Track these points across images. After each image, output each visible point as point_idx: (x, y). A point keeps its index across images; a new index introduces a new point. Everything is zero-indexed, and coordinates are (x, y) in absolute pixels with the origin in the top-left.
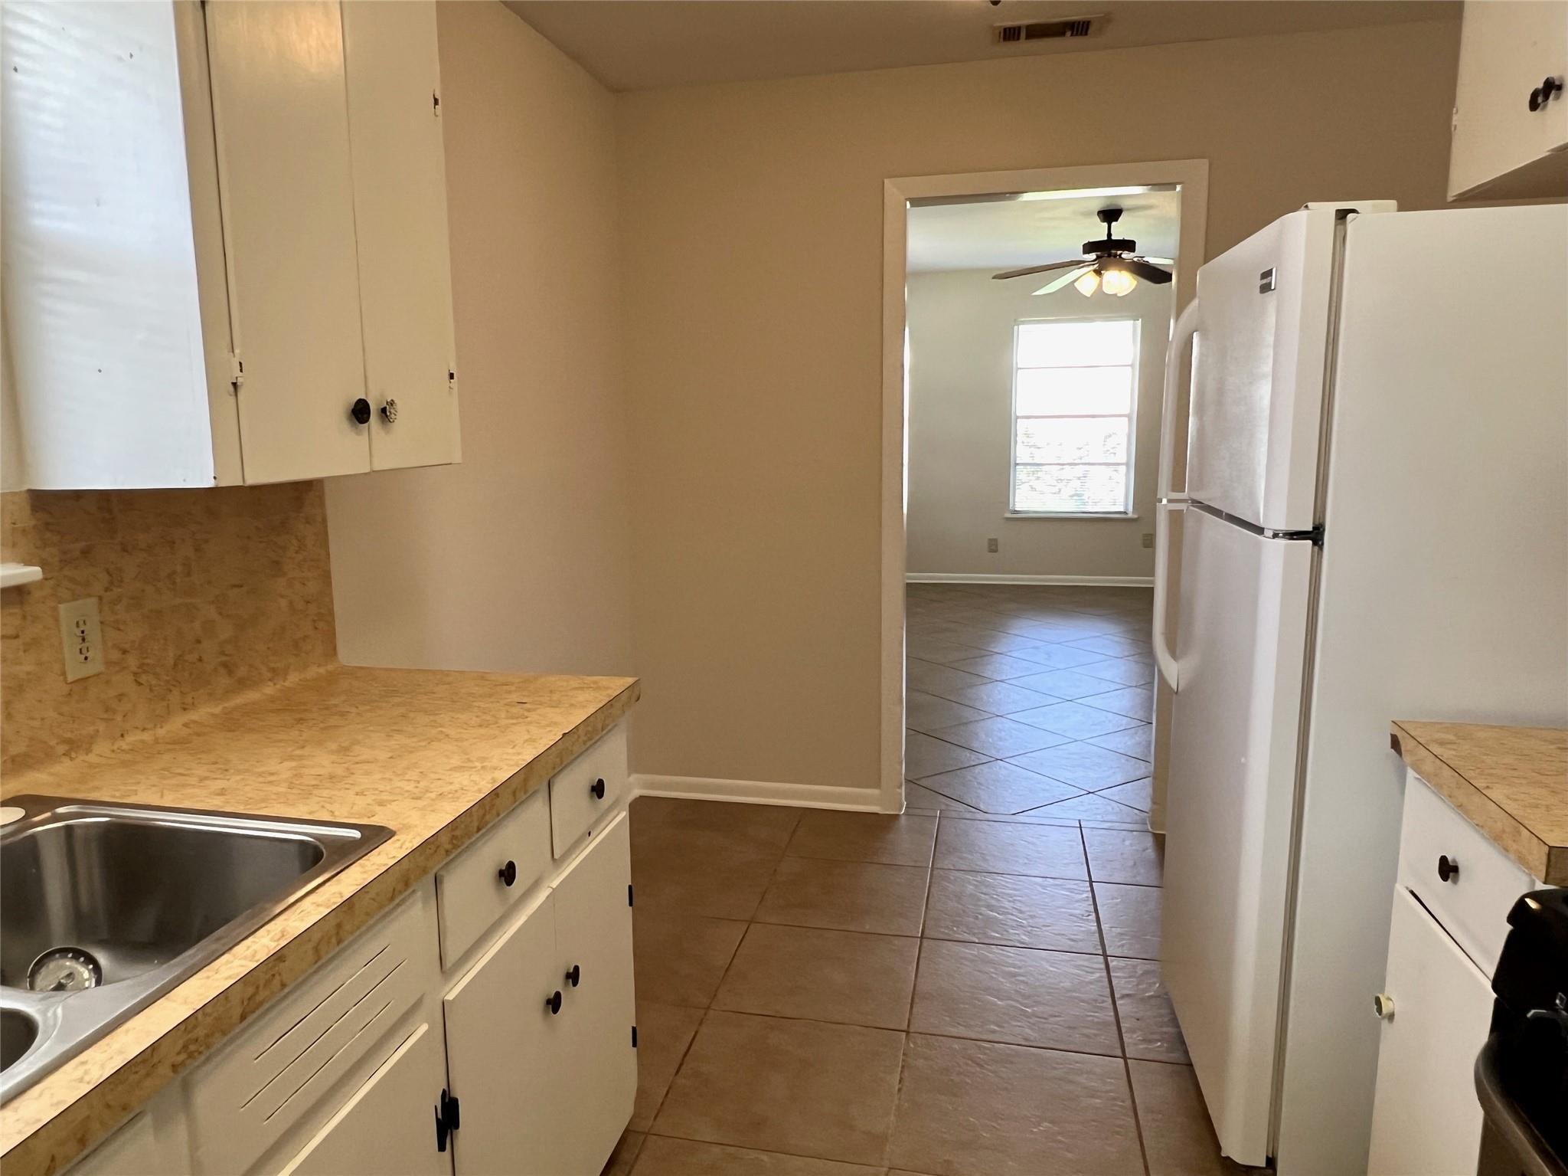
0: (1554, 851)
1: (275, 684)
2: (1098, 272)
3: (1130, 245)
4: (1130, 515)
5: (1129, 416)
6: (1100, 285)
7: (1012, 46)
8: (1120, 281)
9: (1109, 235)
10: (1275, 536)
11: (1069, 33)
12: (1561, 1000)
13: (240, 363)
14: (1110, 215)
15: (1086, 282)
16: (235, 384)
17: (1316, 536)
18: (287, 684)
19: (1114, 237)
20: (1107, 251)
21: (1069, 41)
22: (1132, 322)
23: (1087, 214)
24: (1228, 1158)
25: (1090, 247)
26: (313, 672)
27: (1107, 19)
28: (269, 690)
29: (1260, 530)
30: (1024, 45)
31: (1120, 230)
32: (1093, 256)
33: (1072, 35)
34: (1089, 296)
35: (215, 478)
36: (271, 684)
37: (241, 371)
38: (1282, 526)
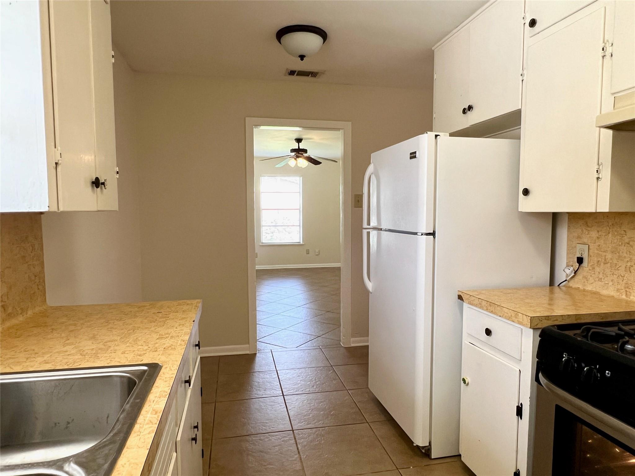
0: (532, 318)
1: (23, 316)
2: (295, 159)
3: (305, 151)
4: (302, 243)
5: (299, 209)
6: (297, 163)
7: (292, 77)
8: (302, 163)
9: (299, 147)
10: (422, 235)
11: (310, 75)
12: (566, 355)
13: (61, 153)
14: (299, 140)
15: (292, 163)
16: (56, 164)
17: (433, 234)
18: (28, 316)
19: (300, 148)
20: (299, 152)
21: (309, 78)
22: (299, 178)
23: (292, 139)
24: (417, 446)
25: (293, 151)
26: (37, 309)
27: (323, 73)
28: (21, 318)
29: (416, 234)
30: (295, 77)
31: (302, 146)
32: (294, 154)
33: (311, 76)
34: (293, 167)
35: (49, 207)
36: (21, 316)
37: (61, 157)
38: (425, 231)
